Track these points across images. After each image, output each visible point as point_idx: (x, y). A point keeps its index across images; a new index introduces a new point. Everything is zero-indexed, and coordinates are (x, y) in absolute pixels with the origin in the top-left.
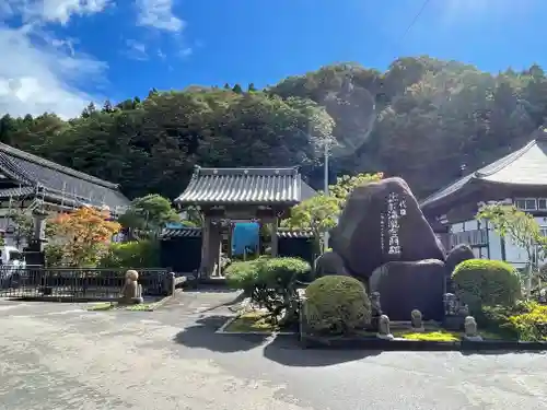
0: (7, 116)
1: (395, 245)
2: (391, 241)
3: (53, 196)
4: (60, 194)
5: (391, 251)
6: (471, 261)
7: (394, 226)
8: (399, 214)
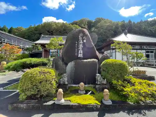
0: (12, 27)
1: (81, 53)
2: (79, 52)
3: (10, 43)
4: (12, 42)
5: (79, 56)
6: (109, 60)
7: (81, 46)
8: (83, 41)
